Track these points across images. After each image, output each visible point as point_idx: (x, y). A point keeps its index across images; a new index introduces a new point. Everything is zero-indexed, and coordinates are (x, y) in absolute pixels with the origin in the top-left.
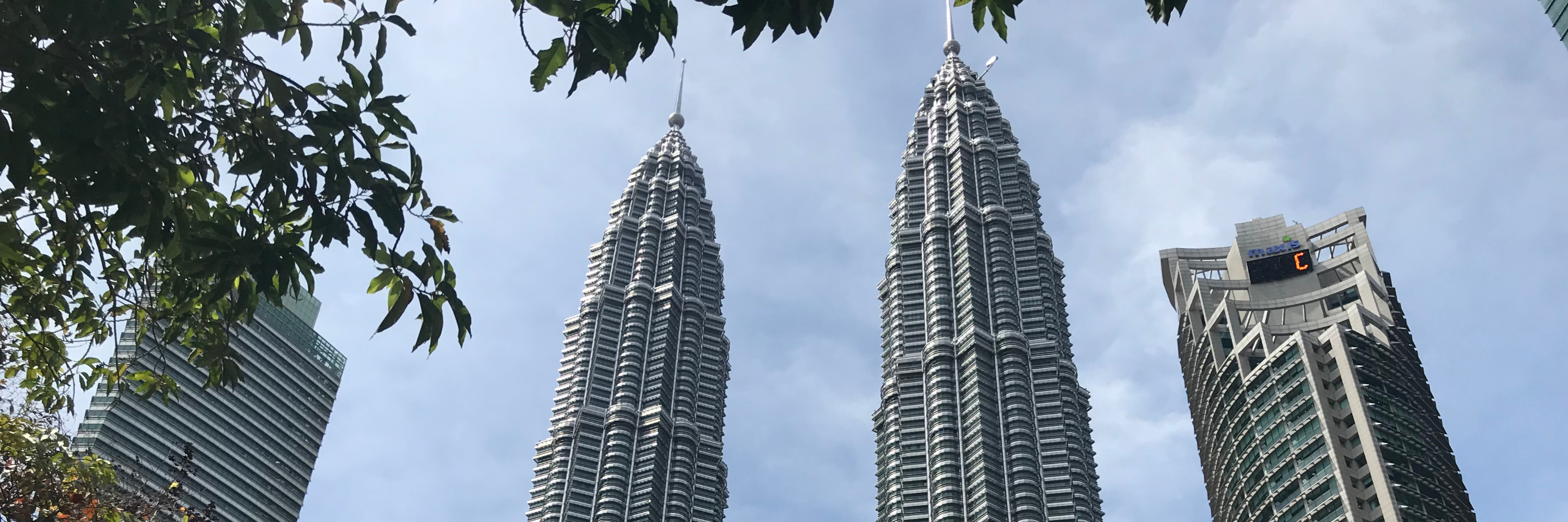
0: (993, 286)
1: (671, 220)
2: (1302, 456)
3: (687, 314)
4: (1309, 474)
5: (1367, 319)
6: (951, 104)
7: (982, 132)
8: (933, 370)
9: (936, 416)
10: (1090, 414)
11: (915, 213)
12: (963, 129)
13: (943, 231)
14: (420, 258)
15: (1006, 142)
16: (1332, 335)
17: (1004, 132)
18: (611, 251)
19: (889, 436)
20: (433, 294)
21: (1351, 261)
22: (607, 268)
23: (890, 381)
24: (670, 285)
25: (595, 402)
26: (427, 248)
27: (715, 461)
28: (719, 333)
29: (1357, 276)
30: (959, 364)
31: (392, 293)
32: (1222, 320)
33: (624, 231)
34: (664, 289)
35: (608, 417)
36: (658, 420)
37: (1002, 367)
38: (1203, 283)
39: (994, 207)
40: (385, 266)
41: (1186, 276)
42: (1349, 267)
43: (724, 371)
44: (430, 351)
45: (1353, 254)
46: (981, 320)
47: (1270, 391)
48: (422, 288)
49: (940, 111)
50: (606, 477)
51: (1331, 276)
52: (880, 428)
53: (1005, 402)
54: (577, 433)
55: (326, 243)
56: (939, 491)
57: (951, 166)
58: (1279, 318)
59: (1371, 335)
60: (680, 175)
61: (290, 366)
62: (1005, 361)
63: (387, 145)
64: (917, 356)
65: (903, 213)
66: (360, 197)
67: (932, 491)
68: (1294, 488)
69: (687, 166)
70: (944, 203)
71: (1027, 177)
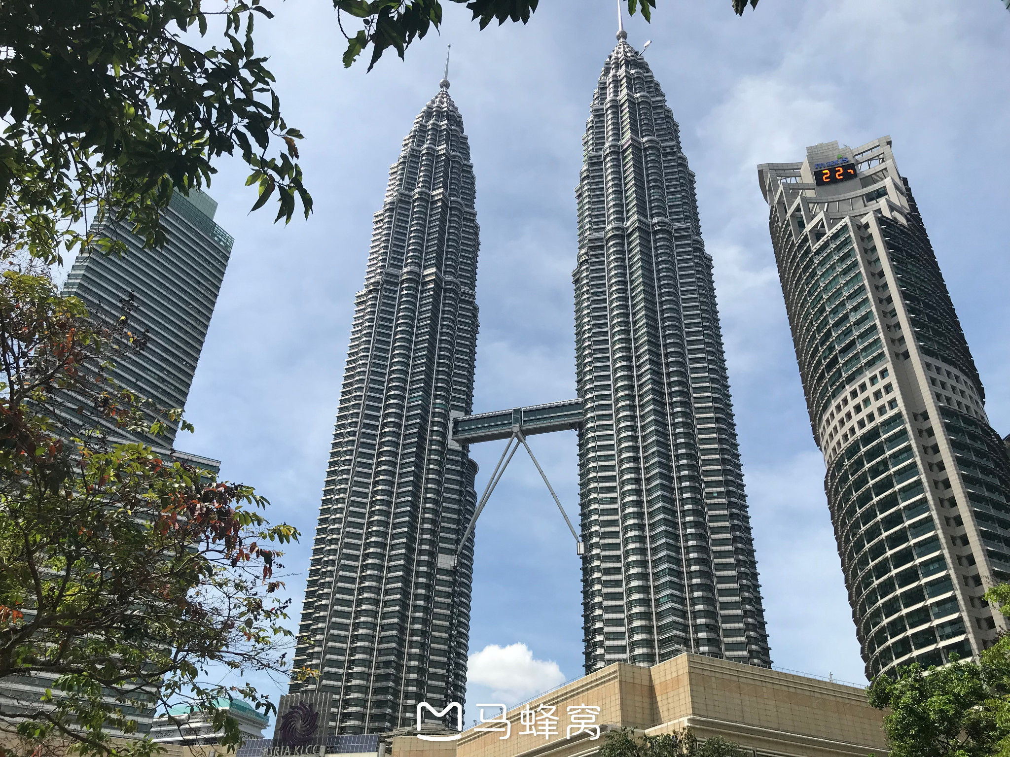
0: (649, 188)
1: (442, 148)
2: (851, 297)
3: (452, 208)
4: (855, 309)
5: (892, 208)
6: (622, 72)
7: (642, 89)
8: (611, 243)
9: (613, 273)
10: (713, 271)
11: (599, 142)
12: (629, 87)
13: (617, 153)
14: (279, 162)
15: (658, 95)
16: (869, 219)
17: (656, 90)
18: (403, 169)
19: (583, 286)
20: (288, 186)
21: (881, 171)
22: (401, 180)
23: (583, 251)
24: (441, 190)
25: (393, 266)
26: (283, 156)
27: (471, 303)
28: (473, 221)
29: (885, 180)
30: (628, 239)
31: (261, 185)
32: (798, 209)
33: (412, 155)
34: (437, 193)
35: (402, 275)
36: (434, 277)
37: (655, 241)
38: (787, 186)
39: (650, 138)
40: (257, 168)
41: (774, 182)
42: (880, 174)
43: (476, 245)
44: (287, 223)
45: (883, 166)
46: (642, 211)
47: (829, 256)
48: (281, 182)
49: (615, 76)
50: (400, 314)
51: (869, 180)
52: (576, 281)
53: (658, 263)
54: (382, 286)
55: (218, 154)
56: (615, 321)
57: (622, 112)
58: (835, 207)
59: (895, 218)
60: (447, 119)
61: (198, 244)
62: (657, 237)
63: (256, 90)
64: (601, 234)
65: (591, 142)
66: (239, 123)
67: (611, 322)
68: (846, 318)
69: (452, 113)
70: (618, 136)
71: (671, 118)
